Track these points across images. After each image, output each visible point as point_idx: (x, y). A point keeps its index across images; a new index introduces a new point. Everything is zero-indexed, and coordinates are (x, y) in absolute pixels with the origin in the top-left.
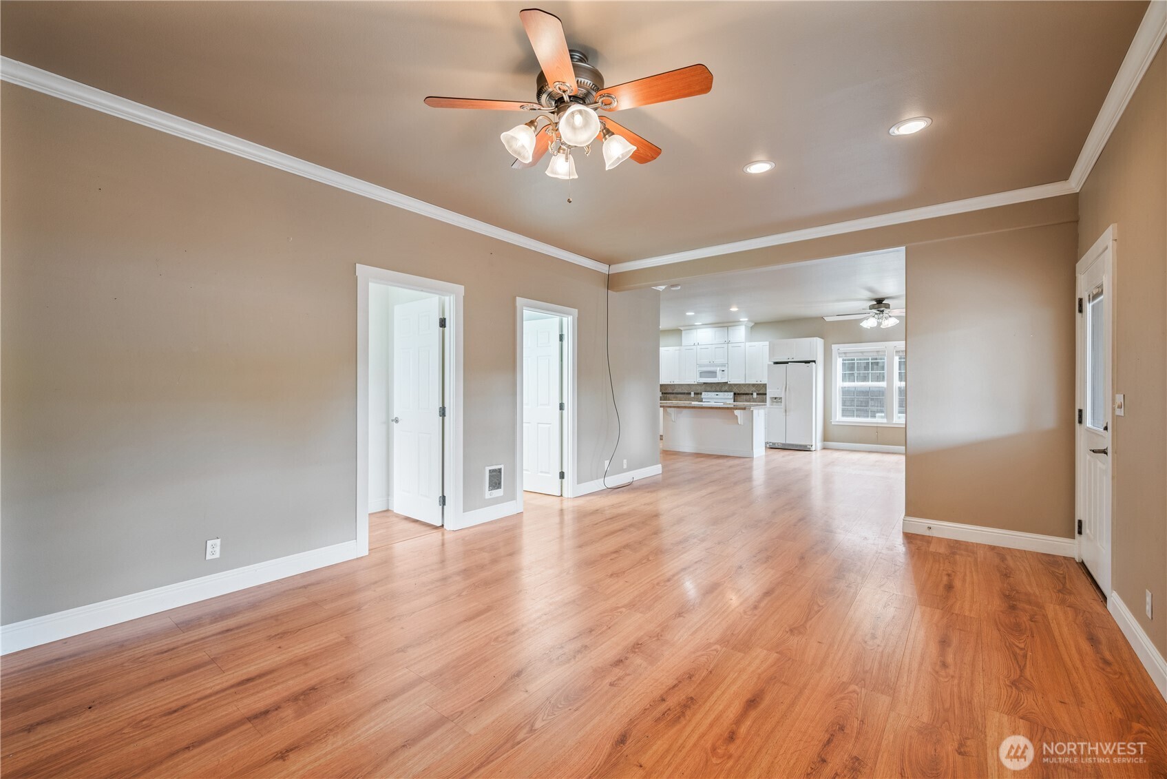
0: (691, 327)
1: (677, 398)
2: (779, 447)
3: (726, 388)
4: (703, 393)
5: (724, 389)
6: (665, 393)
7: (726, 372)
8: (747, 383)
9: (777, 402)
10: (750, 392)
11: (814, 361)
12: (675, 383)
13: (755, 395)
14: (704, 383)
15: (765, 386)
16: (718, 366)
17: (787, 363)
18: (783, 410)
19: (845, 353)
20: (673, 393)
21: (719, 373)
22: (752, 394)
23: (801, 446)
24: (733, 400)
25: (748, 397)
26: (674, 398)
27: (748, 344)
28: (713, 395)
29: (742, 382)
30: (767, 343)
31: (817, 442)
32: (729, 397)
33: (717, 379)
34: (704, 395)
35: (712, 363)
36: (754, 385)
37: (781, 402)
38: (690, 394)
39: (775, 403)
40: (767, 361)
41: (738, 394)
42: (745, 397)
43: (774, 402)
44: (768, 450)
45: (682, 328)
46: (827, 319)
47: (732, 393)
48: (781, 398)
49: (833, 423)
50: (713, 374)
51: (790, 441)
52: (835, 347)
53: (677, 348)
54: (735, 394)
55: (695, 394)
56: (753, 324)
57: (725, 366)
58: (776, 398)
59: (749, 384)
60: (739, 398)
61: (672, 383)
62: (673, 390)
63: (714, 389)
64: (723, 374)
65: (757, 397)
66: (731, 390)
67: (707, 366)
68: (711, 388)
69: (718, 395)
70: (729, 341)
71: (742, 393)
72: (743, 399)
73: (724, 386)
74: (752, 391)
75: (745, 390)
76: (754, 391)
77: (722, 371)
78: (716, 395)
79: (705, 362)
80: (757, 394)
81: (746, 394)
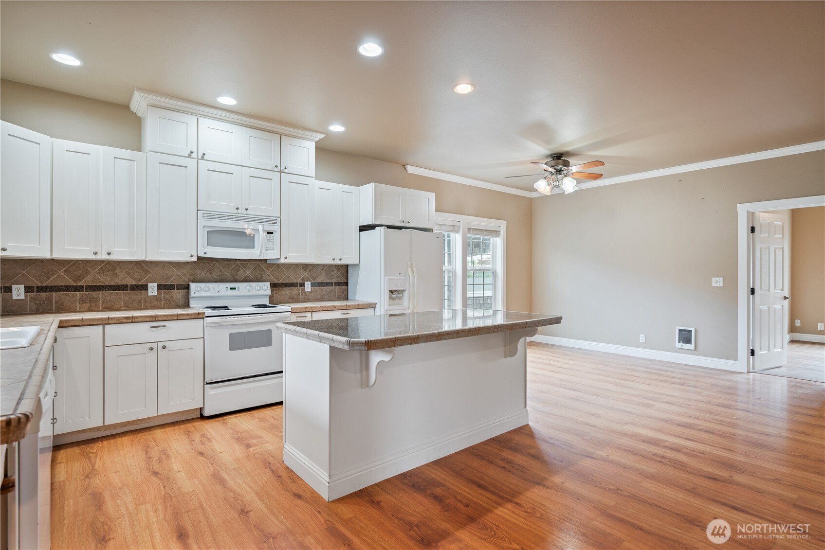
0: (182, 105)
4: (194, 286)
7: (276, 235)
10: (299, 281)
11: (432, 230)
12: (114, 257)
13: (308, 287)
21: (260, 238)
22: (303, 285)
26: (83, 301)
27: (317, 183)
28: (219, 288)
32: (262, 293)
33: (254, 251)
34: (199, 290)
35: (242, 211)
36: (305, 266)
38: (145, 288)
41: (276, 285)
42: (288, 291)
46: (410, 169)
50: (243, 238)
54: (271, 285)
55: (160, 287)
57: (275, 222)
60: (277, 294)
61: (104, 257)
64: (269, 240)
65: (311, 292)
66: (259, 277)
67: (230, 217)
68: (211, 273)
69: (235, 289)
70: (285, 168)
71: (283, 283)
72: (286, 295)
73: (240, 269)
74: (303, 279)
75: (288, 277)
76: (305, 279)
77: (268, 233)
78: (231, 289)
79: (227, 207)
80: (311, 283)
81: (290, 287)
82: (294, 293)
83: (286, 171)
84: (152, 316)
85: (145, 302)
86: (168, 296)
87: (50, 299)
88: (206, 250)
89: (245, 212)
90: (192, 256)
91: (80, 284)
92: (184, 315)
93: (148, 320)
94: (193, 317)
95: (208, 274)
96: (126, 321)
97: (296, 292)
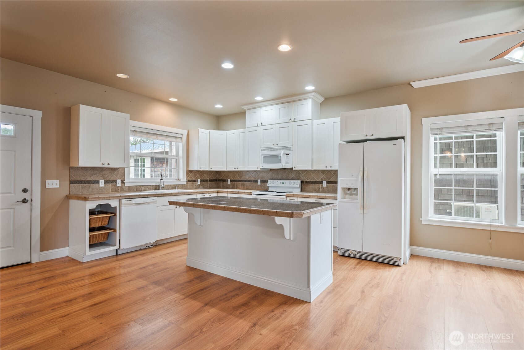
0: (255, 105)
1: (243, 185)
2: (354, 256)
3: (294, 175)
4: (269, 181)
5: (290, 176)
6: (234, 181)
7: (291, 156)
8: (315, 168)
9: (351, 194)
10: (320, 180)
11: (403, 138)
12: (239, 169)
13: (325, 184)
14: (271, 170)
15: (336, 172)
16: (283, 149)
17: (365, 141)
18: (360, 205)
19: (440, 129)
20: (240, 181)
21: (283, 158)
22: (321, 183)
23: (384, 257)
24: (299, 190)
25: (317, 186)
27: (316, 122)
28: (278, 183)
29: (309, 168)
30: (339, 119)
31: (405, 252)
32: (295, 186)
33: (280, 165)
34: (270, 183)
35: (275, 146)
36: (323, 172)
37: (357, 194)
38: (256, 181)
39: (347, 196)
40: (338, 140)
41: (307, 182)
42: (313, 186)
43: (347, 194)
44: (339, 258)
45: (245, 108)
46: (415, 85)
47: (299, 182)
48: (356, 189)
49: (423, 223)
50: (276, 158)
51: (370, 249)
52: (426, 121)
53: (242, 130)
54: (302, 182)
55: (261, 181)
56: (323, 99)
57: (290, 149)
58: (349, 189)
59: (318, 171)
60: (307, 187)
61: (236, 170)
62: (241, 177)
63: (280, 176)
64: (287, 159)
65: (327, 187)
66: (298, 178)
67: (271, 149)
68: (278, 175)
69: (284, 183)
70: (295, 119)
71: (310, 181)
72: (312, 188)
73: (290, 173)
74: (322, 179)
75: (313, 178)
76: (323, 179)
77: (287, 155)
78: (282, 183)
79: (269, 145)
80: (327, 182)
81: (314, 183)
82: (316, 187)
83: (295, 120)
84: (248, 192)
85: (257, 187)
86: (264, 185)
87: (235, 184)
88: (263, 165)
89: (277, 146)
90: (258, 168)
91: (241, 179)
92: (246, 192)
93: (237, 193)
94: (249, 194)
95: (277, 176)
96: (231, 193)
97: (318, 186)
